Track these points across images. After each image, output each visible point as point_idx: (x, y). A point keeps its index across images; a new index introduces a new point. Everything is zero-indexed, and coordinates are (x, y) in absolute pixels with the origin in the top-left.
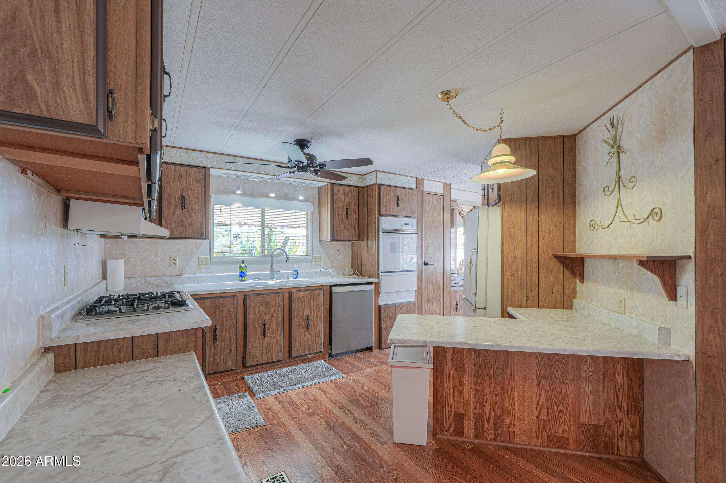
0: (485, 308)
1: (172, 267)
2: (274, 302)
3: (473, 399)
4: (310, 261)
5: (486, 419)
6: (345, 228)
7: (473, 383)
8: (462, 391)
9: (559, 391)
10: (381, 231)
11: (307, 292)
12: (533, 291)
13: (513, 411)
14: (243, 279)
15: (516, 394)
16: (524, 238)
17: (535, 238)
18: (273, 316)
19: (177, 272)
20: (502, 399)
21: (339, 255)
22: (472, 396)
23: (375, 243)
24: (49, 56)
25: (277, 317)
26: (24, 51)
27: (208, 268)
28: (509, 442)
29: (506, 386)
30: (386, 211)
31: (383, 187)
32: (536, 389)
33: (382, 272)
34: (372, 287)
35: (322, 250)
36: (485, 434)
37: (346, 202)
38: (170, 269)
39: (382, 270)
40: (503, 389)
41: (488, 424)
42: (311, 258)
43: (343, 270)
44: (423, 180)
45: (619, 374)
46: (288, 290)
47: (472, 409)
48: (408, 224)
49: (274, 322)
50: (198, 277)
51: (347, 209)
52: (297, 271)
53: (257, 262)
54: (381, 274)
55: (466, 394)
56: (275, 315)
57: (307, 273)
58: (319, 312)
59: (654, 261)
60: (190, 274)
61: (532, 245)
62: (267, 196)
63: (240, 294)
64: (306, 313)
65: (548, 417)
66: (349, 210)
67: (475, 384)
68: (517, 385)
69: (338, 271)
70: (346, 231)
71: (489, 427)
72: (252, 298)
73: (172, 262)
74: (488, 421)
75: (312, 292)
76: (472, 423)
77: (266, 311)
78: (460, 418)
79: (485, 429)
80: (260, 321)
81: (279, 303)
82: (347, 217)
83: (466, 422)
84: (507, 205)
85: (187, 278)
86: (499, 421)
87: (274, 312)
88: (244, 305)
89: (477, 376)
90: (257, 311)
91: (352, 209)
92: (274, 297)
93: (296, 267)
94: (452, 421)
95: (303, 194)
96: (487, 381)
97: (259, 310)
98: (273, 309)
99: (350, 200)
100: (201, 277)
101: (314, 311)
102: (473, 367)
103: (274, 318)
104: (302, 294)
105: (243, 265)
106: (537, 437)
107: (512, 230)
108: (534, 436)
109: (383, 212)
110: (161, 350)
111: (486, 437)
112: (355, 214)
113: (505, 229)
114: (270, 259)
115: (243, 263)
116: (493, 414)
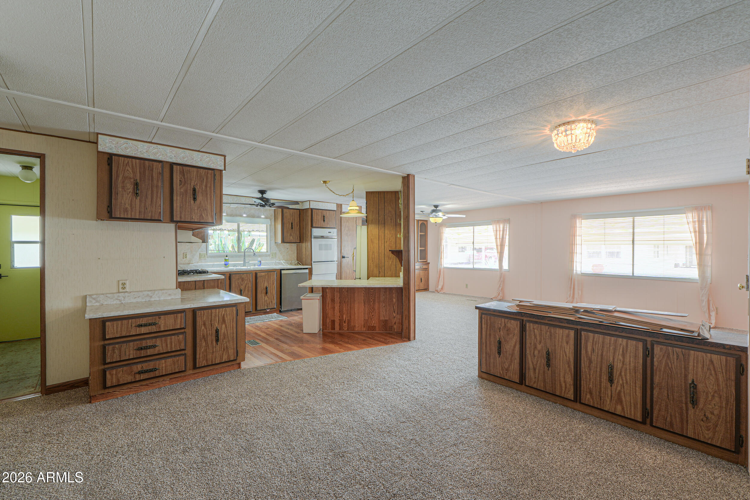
1: (185, 259)
2: (247, 278)
3: (338, 313)
4: (269, 255)
6: (291, 235)
8: (334, 310)
9: (372, 307)
10: (313, 237)
11: (266, 273)
12: (382, 268)
13: (355, 316)
14: (227, 266)
15: (356, 310)
16: (378, 242)
17: (383, 242)
18: (246, 286)
19: (187, 262)
20: (350, 312)
21: (288, 252)
22: (338, 312)
23: (309, 244)
24: (206, 210)
25: (248, 287)
26: (202, 209)
27: (205, 260)
28: (353, 330)
29: (352, 307)
30: (316, 225)
31: (314, 210)
32: (363, 307)
33: (314, 262)
34: (307, 271)
35: (277, 249)
36: (344, 328)
37: (292, 219)
38: (183, 260)
39: (313, 260)
40: (351, 308)
41: (345, 323)
42: (269, 254)
43: (291, 262)
44: (341, 205)
45: (394, 298)
46: (255, 272)
47: (338, 318)
48: (331, 232)
49: (247, 289)
50: (200, 265)
51: (292, 224)
52: (261, 261)
53: (234, 256)
54: (313, 263)
55: (336, 311)
56: (247, 286)
57: (267, 263)
58: (274, 285)
59: (396, 252)
60: (195, 263)
61: (381, 245)
62: (241, 216)
63: (227, 273)
64: (265, 285)
65: (368, 318)
66: (293, 224)
67: (339, 307)
68: (356, 305)
69: (287, 262)
70: (291, 237)
71: (345, 325)
72: (234, 275)
73: (184, 256)
74: (345, 322)
75: (269, 273)
76: (338, 324)
77: (242, 283)
78: (333, 322)
80: (239, 289)
81: (249, 279)
82: (292, 228)
83: (336, 323)
84: (370, 225)
85: (194, 265)
86: (349, 321)
87: (246, 284)
88: (229, 279)
89: (340, 303)
90: (237, 283)
91: (295, 223)
92: (247, 275)
93: (259, 259)
94: (330, 323)
95: (264, 214)
96: (344, 305)
97: (238, 283)
98: (246, 282)
99: (294, 218)
100: (202, 265)
101: (270, 284)
102: (338, 299)
103: (247, 287)
104: (263, 274)
105: (227, 258)
106: (364, 327)
107: (372, 238)
108: (363, 327)
109: (314, 225)
110: (205, 287)
112: (298, 226)
113: (369, 237)
114: (243, 254)
115: (227, 256)
116: (347, 320)
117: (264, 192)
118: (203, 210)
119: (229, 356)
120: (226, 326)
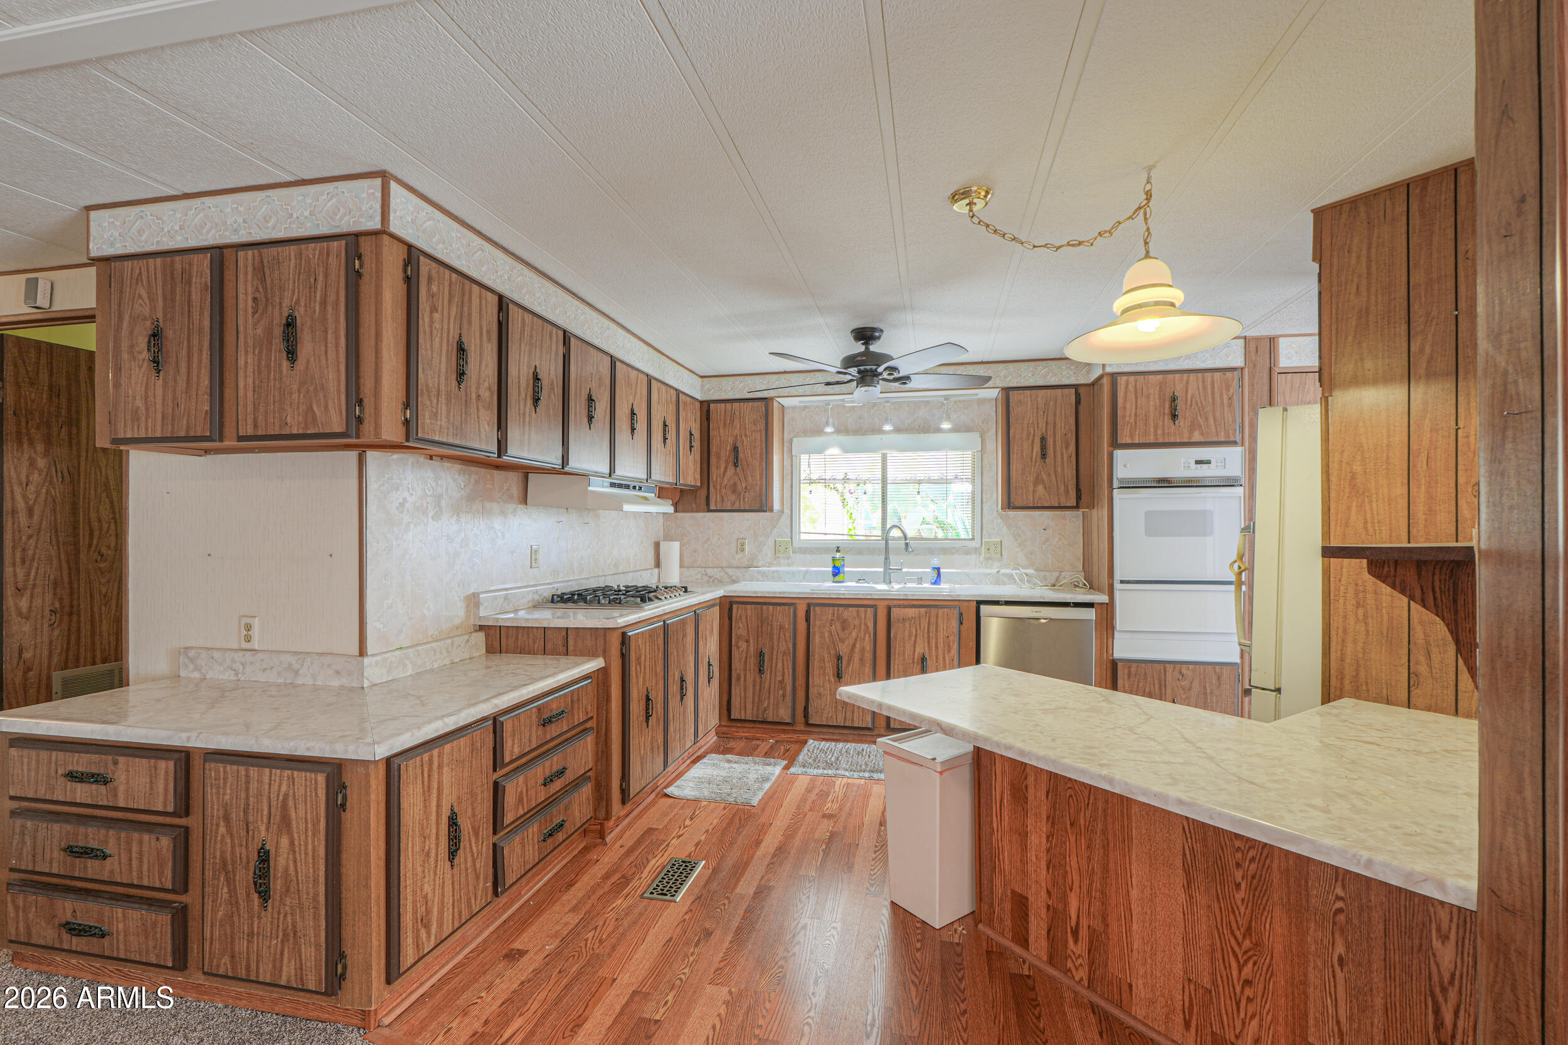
0: (1278, 690)
1: (740, 555)
2: (857, 622)
3: (1044, 872)
4: (977, 551)
5: (1072, 928)
6: (1038, 481)
7: (1044, 835)
8: (1024, 847)
9: (1243, 922)
10: (1116, 484)
11: (923, 610)
13: (1129, 930)
14: (837, 578)
15: (1134, 893)
18: (854, 646)
19: (746, 562)
20: (1103, 892)
21: (1047, 540)
22: (1043, 864)
23: (1104, 511)
25: (863, 650)
27: (789, 558)
28: (1120, 1006)
29: (1111, 865)
30: (1132, 436)
31: (1122, 381)
32: (1182, 897)
33: (1122, 582)
34: (1090, 614)
35: (1005, 529)
36: (1070, 963)
37: (1042, 425)
38: (738, 557)
39: (1118, 576)
40: (1106, 869)
41: (1076, 942)
42: (978, 545)
43: (1056, 574)
44: (1272, 341)
46: (886, 603)
47: (1044, 894)
48: (1209, 462)
49: (856, 657)
50: (773, 572)
51: (1043, 439)
52: (938, 569)
53: (861, 549)
54: (1117, 586)
55: (1032, 855)
56: (858, 646)
57: (967, 575)
58: (949, 651)
60: (763, 566)
63: (802, 602)
64: (919, 650)
65: (1214, 983)
66: (1050, 441)
67: (1048, 837)
68: (1138, 871)
69: (1042, 574)
70: (1040, 488)
71: (1078, 949)
72: (817, 609)
73: (739, 546)
74: (1075, 933)
75: (933, 611)
76: (1044, 926)
77: (842, 636)
78: (1021, 904)
79: (1069, 952)
80: (832, 652)
81: (866, 625)
82: (1044, 456)
83: (1032, 918)
85: (758, 572)
86: (1097, 945)
87: (856, 640)
88: (807, 621)
89: (1051, 819)
90: (826, 634)
91: (1058, 438)
92: (858, 612)
93: (935, 562)
94: (1008, 906)
95: (948, 418)
96: (1073, 839)
97: (830, 632)
98: (854, 634)
99: (1051, 419)
100: (777, 572)
101: (937, 647)
102: (1044, 797)
103: (857, 650)
104: (911, 612)
105: (838, 555)
106: (1187, 1025)
108: (1179, 1019)
109: (1124, 438)
110: (571, 648)
111: (1070, 970)
112: (1067, 447)
114: (884, 546)
115: (838, 551)
116: (1084, 923)
117: (869, 333)
118: (316, 389)
119: (301, 969)
120: (292, 843)
